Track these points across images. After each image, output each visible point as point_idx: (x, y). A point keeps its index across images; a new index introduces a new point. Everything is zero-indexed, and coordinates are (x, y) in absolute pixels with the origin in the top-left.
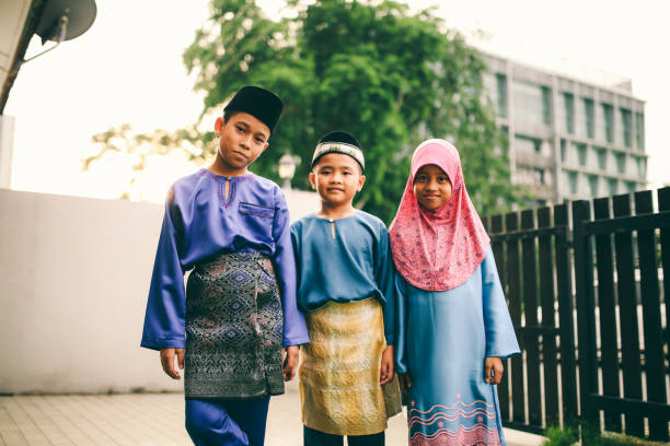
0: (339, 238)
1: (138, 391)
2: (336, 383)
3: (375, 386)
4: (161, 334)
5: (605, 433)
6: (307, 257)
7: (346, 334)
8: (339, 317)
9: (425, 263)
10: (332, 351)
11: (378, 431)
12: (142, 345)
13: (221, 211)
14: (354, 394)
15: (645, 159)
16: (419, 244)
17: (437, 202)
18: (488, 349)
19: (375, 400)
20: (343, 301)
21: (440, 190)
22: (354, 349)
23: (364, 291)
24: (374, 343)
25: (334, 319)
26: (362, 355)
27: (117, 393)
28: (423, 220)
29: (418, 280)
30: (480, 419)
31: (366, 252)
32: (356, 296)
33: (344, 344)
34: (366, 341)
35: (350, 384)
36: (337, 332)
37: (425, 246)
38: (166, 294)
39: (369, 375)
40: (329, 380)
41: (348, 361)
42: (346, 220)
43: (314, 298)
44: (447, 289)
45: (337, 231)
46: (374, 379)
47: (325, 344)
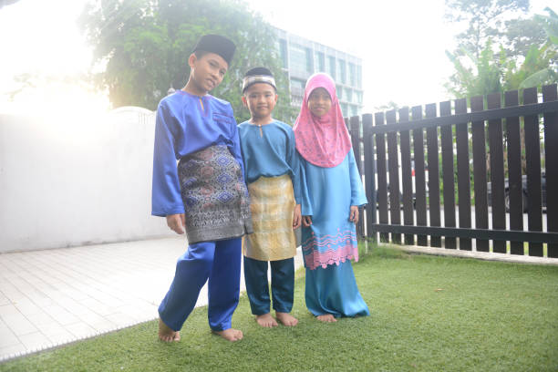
0: (265, 137)
1: (87, 244)
2: (264, 228)
3: (290, 231)
4: (168, 205)
5: (380, 244)
6: (245, 149)
7: (270, 197)
8: (266, 186)
9: (319, 150)
10: (262, 208)
11: (290, 257)
12: (153, 214)
13: (203, 119)
14: (276, 235)
15: (362, 92)
16: (315, 138)
17: (323, 112)
18: (352, 202)
19: (289, 238)
20: (269, 176)
21: (325, 104)
22: (276, 207)
23: (283, 170)
24: (288, 202)
25: (263, 188)
26: (281, 210)
27: (73, 246)
28: (316, 124)
29: (316, 161)
30: (349, 241)
31: (282, 146)
32: (278, 173)
33: (270, 203)
34: (283, 201)
35: (273, 228)
36: (265, 195)
37: (318, 139)
38: (168, 178)
39: (285, 223)
40: (261, 227)
41: (273, 214)
42: (269, 126)
43: (252, 175)
44: (333, 166)
45: (263, 132)
46: (289, 226)
47: (258, 204)
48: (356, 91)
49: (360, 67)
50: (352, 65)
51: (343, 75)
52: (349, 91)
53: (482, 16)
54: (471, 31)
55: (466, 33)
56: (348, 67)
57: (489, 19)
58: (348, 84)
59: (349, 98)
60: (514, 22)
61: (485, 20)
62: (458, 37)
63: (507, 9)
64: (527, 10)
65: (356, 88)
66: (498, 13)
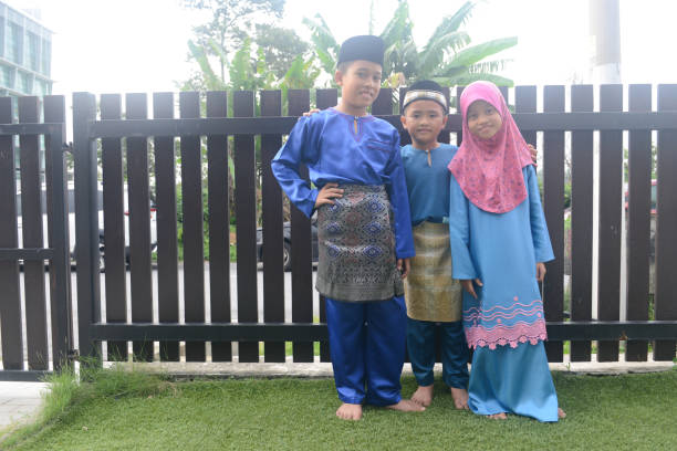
5: (107, 364)
48: (38, 79)
49: (48, 44)
50: (33, 36)
51: (17, 50)
52: (27, 77)
53: (229, 10)
54: (215, 25)
55: (208, 27)
56: (26, 39)
57: (238, 16)
58: (26, 65)
59: (28, 87)
60: (265, 27)
61: (232, 16)
62: (198, 31)
63: (259, 8)
64: (280, 16)
65: (41, 74)
66: (249, 11)
